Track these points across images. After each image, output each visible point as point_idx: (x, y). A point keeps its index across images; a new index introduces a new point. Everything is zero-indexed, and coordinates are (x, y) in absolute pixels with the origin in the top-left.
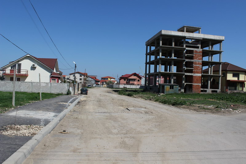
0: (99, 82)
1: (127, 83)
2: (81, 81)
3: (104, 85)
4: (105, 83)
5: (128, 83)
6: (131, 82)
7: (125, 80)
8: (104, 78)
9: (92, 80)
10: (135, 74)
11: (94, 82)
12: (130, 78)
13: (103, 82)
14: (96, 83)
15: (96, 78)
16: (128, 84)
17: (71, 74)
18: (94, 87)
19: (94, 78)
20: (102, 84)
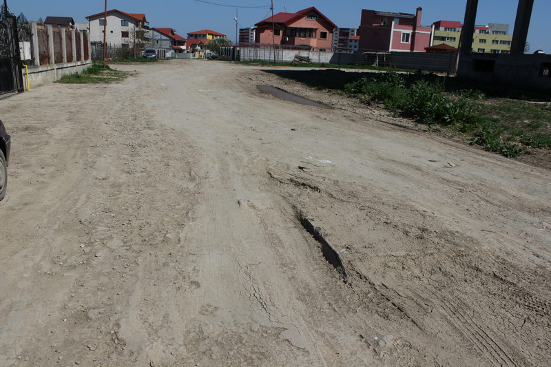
0: (182, 43)
1: (283, 42)
2: (126, 39)
3: (197, 53)
4: (199, 48)
5: (287, 44)
6: (299, 41)
7: (277, 33)
8: (196, 35)
9: (161, 40)
10: (312, 13)
11: (167, 44)
12: (294, 25)
13: (194, 46)
14: (175, 47)
15: (173, 34)
16: (289, 48)
17: (91, 18)
18: (168, 59)
19: (168, 33)
20: (190, 49)
